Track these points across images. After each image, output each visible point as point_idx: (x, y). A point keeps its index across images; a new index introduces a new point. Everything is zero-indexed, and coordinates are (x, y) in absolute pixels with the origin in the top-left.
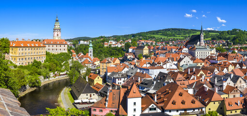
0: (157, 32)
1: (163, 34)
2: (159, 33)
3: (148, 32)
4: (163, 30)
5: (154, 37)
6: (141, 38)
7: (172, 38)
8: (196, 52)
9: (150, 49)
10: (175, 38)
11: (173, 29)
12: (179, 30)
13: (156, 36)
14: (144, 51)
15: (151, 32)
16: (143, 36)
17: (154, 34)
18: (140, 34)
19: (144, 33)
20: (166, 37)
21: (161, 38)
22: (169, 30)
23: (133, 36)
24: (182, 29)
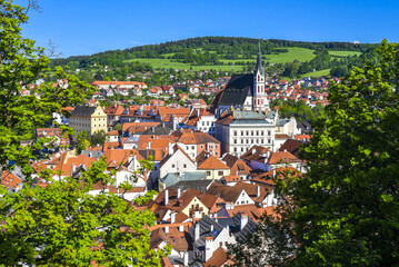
0: (161, 50)
1: (178, 58)
2: (166, 52)
3: (132, 51)
4: (180, 43)
5: (148, 69)
6: (106, 69)
7: (207, 68)
8: (231, 132)
9: (111, 116)
10: (217, 68)
11: (211, 40)
12: (230, 41)
13: (155, 63)
14: (93, 122)
15: (140, 49)
16: (112, 65)
17: (148, 56)
18: (103, 58)
19: (118, 52)
20: (186, 67)
21: (172, 71)
22: (198, 42)
23: (84, 62)
24: (240, 40)
